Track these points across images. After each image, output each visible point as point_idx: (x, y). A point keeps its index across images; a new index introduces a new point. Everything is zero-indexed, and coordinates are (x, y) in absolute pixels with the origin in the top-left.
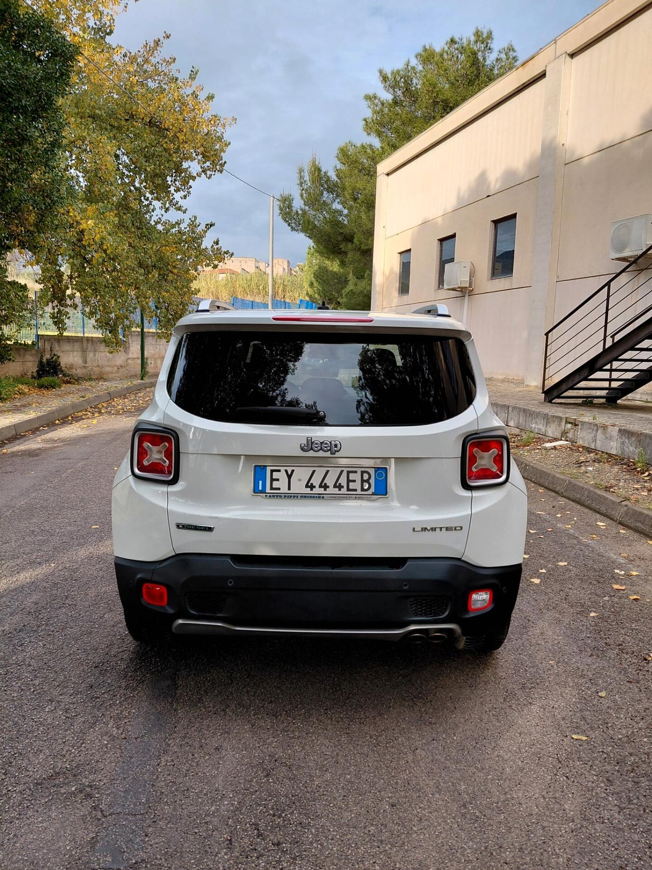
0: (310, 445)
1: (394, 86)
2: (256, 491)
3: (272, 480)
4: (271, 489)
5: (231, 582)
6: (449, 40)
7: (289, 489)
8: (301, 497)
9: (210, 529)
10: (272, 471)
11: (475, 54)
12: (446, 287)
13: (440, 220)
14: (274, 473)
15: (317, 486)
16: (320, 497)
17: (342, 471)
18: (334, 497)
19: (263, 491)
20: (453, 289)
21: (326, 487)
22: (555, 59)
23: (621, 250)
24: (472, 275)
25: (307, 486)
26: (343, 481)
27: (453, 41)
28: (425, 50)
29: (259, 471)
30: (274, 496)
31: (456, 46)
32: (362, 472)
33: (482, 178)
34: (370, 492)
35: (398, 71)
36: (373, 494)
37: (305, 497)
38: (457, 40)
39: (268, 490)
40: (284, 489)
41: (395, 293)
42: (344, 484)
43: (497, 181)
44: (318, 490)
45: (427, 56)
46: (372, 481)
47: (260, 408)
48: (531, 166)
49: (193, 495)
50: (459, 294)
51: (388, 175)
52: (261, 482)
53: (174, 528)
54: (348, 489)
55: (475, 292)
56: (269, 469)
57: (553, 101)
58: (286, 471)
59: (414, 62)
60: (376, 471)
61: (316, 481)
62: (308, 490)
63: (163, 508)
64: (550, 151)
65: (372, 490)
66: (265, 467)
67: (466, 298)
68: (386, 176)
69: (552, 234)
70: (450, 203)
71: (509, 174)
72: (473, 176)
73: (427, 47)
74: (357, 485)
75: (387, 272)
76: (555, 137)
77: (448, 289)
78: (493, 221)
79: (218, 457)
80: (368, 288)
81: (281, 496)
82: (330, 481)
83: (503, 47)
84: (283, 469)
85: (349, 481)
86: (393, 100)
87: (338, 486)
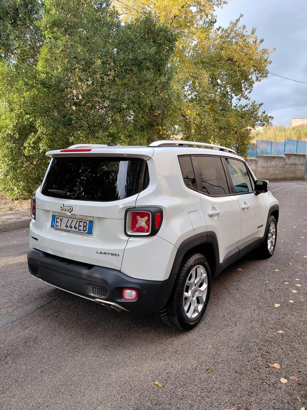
0: (63, 208)
2: (52, 226)
3: (56, 222)
7: (61, 226)
8: (64, 231)
9: (37, 240)
14: (57, 219)
15: (69, 227)
16: (69, 231)
17: (77, 221)
18: (74, 232)
21: (71, 227)
25: (66, 226)
26: (77, 226)
29: (54, 218)
30: (56, 229)
32: (84, 222)
36: (87, 233)
37: (65, 231)
39: (55, 227)
40: (59, 227)
42: (77, 227)
44: (69, 229)
46: (87, 227)
52: (53, 222)
53: (31, 237)
54: (79, 230)
56: (56, 217)
58: (61, 219)
60: (89, 222)
61: (69, 225)
62: (66, 228)
65: (87, 231)
74: (81, 228)
79: (43, 211)
81: (58, 229)
82: (73, 225)
84: (60, 217)
85: (79, 226)
87: (75, 228)
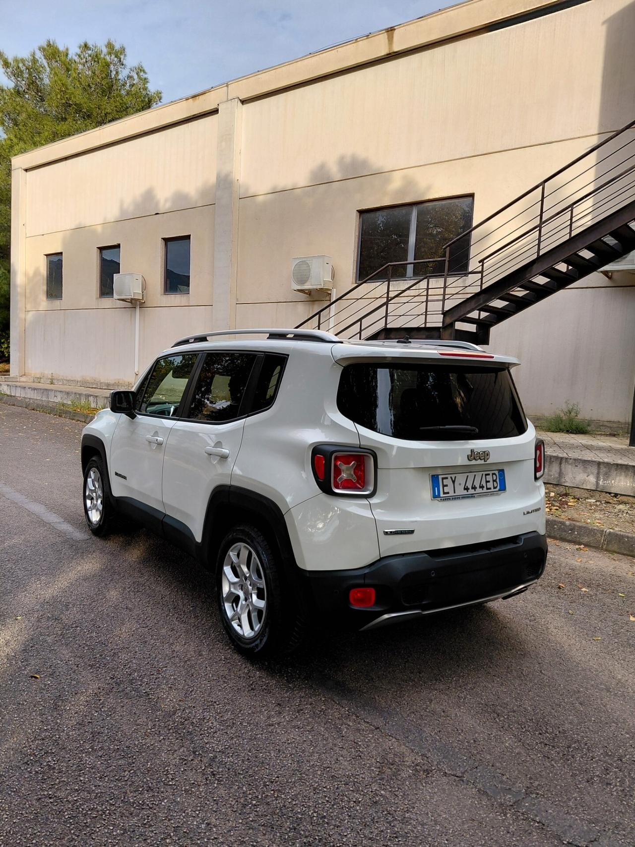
0: (473, 456)
1: (17, 74)
2: (435, 496)
3: (444, 486)
4: (444, 494)
5: (433, 574)
6: (83, 44)
7: (455, 492)
8: (462, 498)
9: (412, 532)
10: (443, 479)
11: (108, 65)
12: (115, 296)
13: (99, 229)
14: (444, 480)
15: (470, 488)
16: (472, 496)
17: (483, 474)
18: (481, 495)
19: (439, 496)
20: (123, 300)
21: (474, 488)
22: (228, 101)
23: (303, 282)
24: (144, 287)
25: (465, 489)
26: (484, 483)
27: (86, 46)
28: (49, 45)
29: (435, 479)
30: (446, 499)
31: (90, 52)
32: (493, 474)
33: (149, 195)
34: (497, 489)
35: (23, 61)
36: (499, 490)
37: (464, 497)
38: (91, 46)
39: (442, 495)
40: (452, 494)
41: (43, 297)
42: (485, 485)
43: (166, 201)
44: (471, 491)
45: (52, 52)
46: (498, 480)
47: (441, 427)
48: (204, 193)
49: (394, 504)
50: (129, 305)
51: (26, 170)
52: (436, 488)
53: (381, 535)
54: (487, 489)
55: (147, 305)
56: (440, 477)
57: (227, 138)
58: (451, 478)
59: (39, 55)
60: (499, 472)
61: (469, 485)
62: (465, 492)
63: (372, 518)
64: (225, 183)
65: (498, 488)
66: (438, 476)
67: (138, 309)
68: (24, 172)
69: (231, 261)
70: (112, 213)
71: (180, 197)
72: (139, 191)
73: (51, 43)
74: (490, 485)
75: (31, 273)
76: (231, 172)
77: (119, 300)
78: (163, 239)
79: (411, 470)
80: (5, 287)
81: (450, 499)
82: (477, 485)
83: (134, 65)
84: (449, 476)
85: (487, 482)
86: (14, 89)
87: (481, 487)
